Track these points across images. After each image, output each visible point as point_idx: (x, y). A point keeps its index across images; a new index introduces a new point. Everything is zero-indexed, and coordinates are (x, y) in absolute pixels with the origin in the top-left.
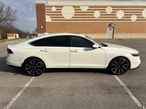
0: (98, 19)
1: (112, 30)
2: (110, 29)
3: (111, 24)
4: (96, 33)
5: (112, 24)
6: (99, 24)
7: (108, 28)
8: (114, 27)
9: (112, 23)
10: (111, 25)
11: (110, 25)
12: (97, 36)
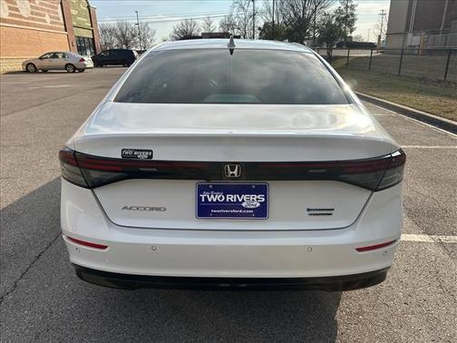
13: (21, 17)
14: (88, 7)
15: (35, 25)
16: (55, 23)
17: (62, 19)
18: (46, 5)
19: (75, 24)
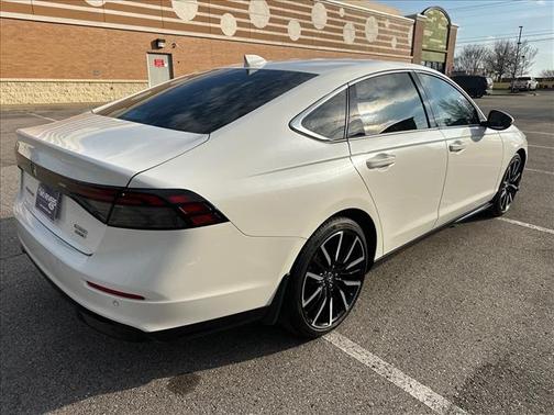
0: (101, 11)
1: (166, 65)
2: (158, 63)
3: (158, 41)
4: (104, 77)
5: (164, 41)
6: (109, 39)
7: (150, 59)
8: (170, 55)
9: (161, 37)
10: (161, 45)
11: (156, 44)
12: (109, 92)
13: (366, 42)
14: (449, 26)
15: (378, 50)
16: (402, 47)
17: (410, 42)
18: (397, 28)
19: (425, 46)
